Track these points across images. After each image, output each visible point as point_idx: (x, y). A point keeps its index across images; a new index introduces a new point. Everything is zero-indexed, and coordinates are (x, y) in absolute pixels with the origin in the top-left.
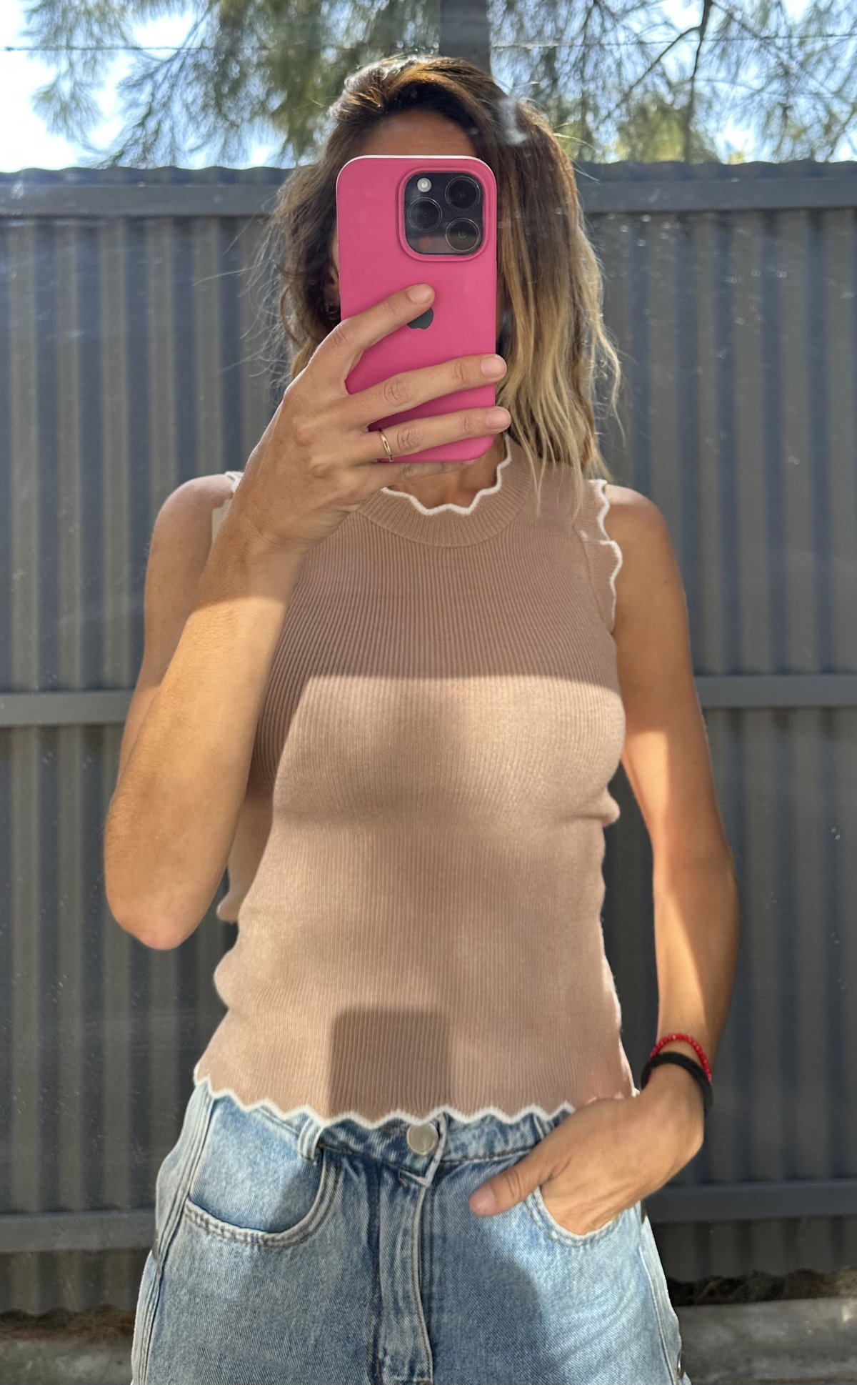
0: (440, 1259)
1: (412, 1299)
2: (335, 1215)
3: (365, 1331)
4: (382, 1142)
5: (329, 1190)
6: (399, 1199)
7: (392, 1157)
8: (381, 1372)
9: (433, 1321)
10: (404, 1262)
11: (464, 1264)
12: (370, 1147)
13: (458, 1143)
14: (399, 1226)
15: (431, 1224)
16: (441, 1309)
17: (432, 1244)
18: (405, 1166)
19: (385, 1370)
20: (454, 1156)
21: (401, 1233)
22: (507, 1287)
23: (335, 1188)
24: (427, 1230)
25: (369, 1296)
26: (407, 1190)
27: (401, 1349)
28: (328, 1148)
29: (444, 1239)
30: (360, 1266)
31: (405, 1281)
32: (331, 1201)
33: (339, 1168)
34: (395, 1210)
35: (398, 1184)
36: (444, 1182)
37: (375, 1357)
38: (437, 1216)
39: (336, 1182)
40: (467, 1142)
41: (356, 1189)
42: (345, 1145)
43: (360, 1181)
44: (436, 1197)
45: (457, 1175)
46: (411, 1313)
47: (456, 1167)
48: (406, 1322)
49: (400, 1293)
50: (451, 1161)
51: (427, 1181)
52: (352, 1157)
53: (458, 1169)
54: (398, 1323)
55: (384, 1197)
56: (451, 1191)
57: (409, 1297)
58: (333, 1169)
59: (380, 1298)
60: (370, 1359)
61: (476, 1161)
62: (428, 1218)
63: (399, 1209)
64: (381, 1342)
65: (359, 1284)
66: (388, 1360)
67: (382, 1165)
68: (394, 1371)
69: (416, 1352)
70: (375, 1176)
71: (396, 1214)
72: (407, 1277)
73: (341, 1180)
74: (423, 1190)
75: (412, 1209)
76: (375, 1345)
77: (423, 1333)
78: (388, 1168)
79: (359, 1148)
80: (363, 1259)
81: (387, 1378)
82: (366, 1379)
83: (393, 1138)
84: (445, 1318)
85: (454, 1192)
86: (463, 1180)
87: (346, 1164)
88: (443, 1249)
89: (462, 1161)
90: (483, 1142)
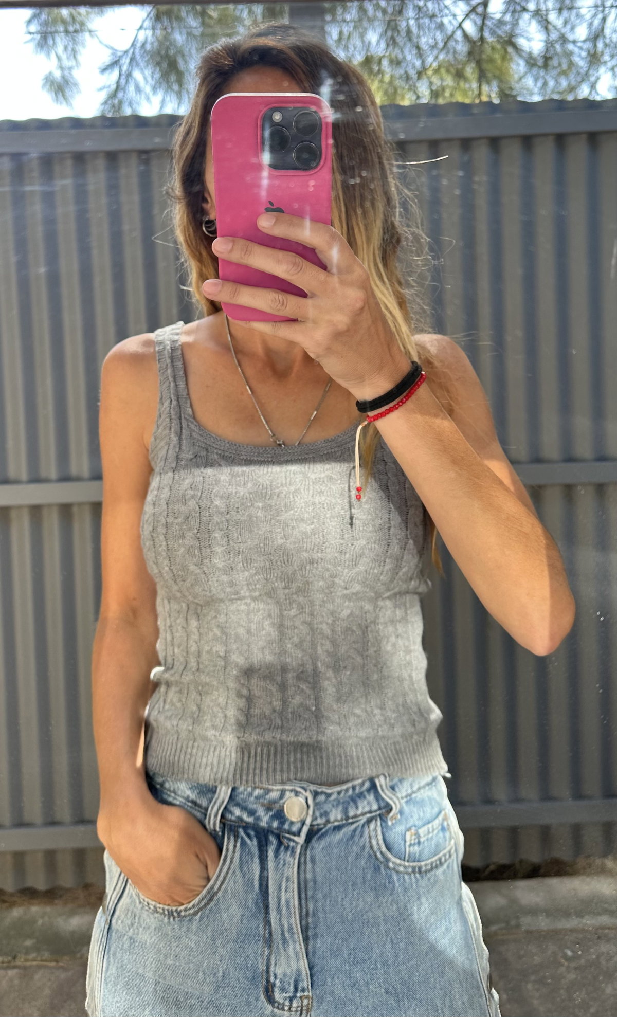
0: (313, 897)
1: (295, 930)
2: (234, 872)
3: (260, 960)
4: (267, 814)
5: (230, 853)
6: (282, 855)
8: (273, 992)
9: (310, 947)
10: (288, 902)
11: (330, 901)
12: (258, 819)
13: (322, 811)
14: (282, 875)
15: (305, 872)
16: (315, 936)
17: (306, 887)
18: (285, 830)
19: (276, 990)
20: (320, 821)
21: (284, 880)
22: (365, 917)
23: (234, 852)
25: (262, 933)
27: (288, 972)
28: (229, 822)
29: (315, 882)
30: (254, 910)
31: (289, 917)
32: (231, 862)
33: (236, 836)
34: (279, 863)
35: (280, 843)
36: (313, 841)
37: (268, 981)
38: (309, 866)
39: (235, 846)
40: (328, 810)
41: (250, 850)
42: (240, 819)
43: (253, 844)
44: (308, 852)
45: (323, 835)
46: (294, 942)
47: (321, 829)
48: (291, 949)
49: (286, 927)
50: (318, 825)
51: (301, 840)
52: (246, 827)
53: (324, 830)
54: (285, 950)
55: (271, 854)
56: (318, 846)
57: (292, 929)
58: (232, 838)
59: (270, 933)
60: (264, 983)
61: (336, 824)
62: (303, 867)
63: (282, 862)
64: (272, 969)
65: (254, 924)
66: (278, 983)
67: (268, 831)
68: (283, 990)
69: (299, 973)
70: (263, 839)
71: (280, 866)
72: (291, 913)
73: (238, 845)
74: (299, 847)
75: (292, 861)
76: (268, 972)
77: (303, 957)
78: (272, 833)
79: (250, 820)
80: (256, 904)
81: (278, 996)
82: (262, 997)
83: (274, 810)
84: (319, 943)
85: (321, 847)
86: (328, 839)
87: (241, 832)
88: (315, 889)
89: (325, 825)
90: (340, 808)
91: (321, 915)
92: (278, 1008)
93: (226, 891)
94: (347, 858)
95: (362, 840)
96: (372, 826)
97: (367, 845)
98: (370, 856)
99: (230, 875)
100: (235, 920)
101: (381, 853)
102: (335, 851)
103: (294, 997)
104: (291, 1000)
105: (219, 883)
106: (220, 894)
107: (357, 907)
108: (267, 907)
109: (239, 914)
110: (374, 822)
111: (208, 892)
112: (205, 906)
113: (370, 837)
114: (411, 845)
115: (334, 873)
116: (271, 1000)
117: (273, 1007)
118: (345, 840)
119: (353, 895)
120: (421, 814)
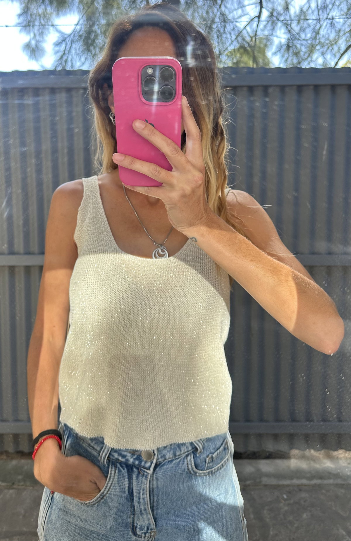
0: (156, 495)
1: (147, 510)
2: (115, 485)
3: (129, 519)
4: (132, 457)
5: (113, 476)
6: (140, 478)
7: (137, 463)
8: (136, 530)
10: (144, 499)
11: (166, 495)
12: (127, 460)
13: (162, 455)
14: (141, 487)
15: (153, 485)
16: (157, 509)
17: (153, 491)
18: (142, 466)
19: (138, 529)
20: (160, 460)
21: (142, 490)
22: (183, 498)
23: (115, 475)
24: (151, 486)
26: (143, 475)
27: (144, 524)
28: (111, 460)
29: (158, 488)
30: (125, 501)
31: (145, 505)
32: (113, 480)
33: (116, 467)
34: (139, 482)
35: (139, 473)
36: (157, 469)
37: (133, 525)
38: (155, 482)
39: (115, 472)
40: (165, 454)
41: (123, 474)
42: (117, 459)
43: (125, 472)
44: (154, 475)
45: (162, 466)
46: (147, 514)
47: (162, 463)
48: (145, 517)
49: (143, 508)
50: (160, 462)
51: (151, 472)
52: (121, 463)
53: (163, 463)
54: (142, 517)
55: (134, 477)
56: (160, 472)
57: (146, 509)
58: (113, 468)
59: (134, 509)
61: (169, 460)
62: (152, 483)
63: (140, 481)
64: (135, 521)
65: (126, 507)
66: (138, 526)
67: (133, 466)
68: (141, 529)
69: (149, 524)
70: (130, 469)
71: (140, 483)
72: (145, 504)
73: (117, 471)
74: (150, 475)
75: (146, 481)
76: (133, 522)
77: (151, 519)
78: (135, 467)
79: (123, 460)
80: (127, 498)
81: (138, 532)
82: (131, 533)
83: (136, 456)
84: (159, 511)
85: (161, 472)
86: (165, 467)
87: (118, 465)
88: (158, 491)
89: (164, 461)
90: (172, 452)
91: (160, 501)
92: (139, 537)
93: (110, 494)
94: (175, 476)
95: (184, 466)
96: (189, 458)
97: (186, 468)
98: (187, 473)
99: (112, 486)
100: (116, 506)
101: (193, 471)
102: (169, 473)
103: (147, 532)
104: (145, 534)
105: (106, 491)
106: (107, 495)
107: (179, 495)
108: (132, 500)
109: (118, 503)
110: (189, 456)
111: (101, 495)
112: (99, 501)
113: (188, 464)
114: (209, 463)
115: (168, 483)
116: (135, 534)
117: (136, 537)
118: (174, 467)
119: (177, 490)
120: (214, 446)
